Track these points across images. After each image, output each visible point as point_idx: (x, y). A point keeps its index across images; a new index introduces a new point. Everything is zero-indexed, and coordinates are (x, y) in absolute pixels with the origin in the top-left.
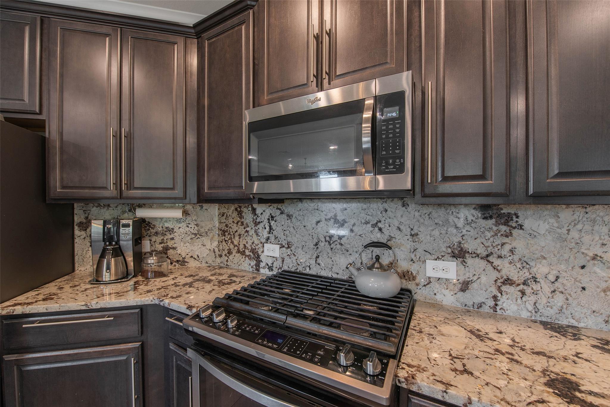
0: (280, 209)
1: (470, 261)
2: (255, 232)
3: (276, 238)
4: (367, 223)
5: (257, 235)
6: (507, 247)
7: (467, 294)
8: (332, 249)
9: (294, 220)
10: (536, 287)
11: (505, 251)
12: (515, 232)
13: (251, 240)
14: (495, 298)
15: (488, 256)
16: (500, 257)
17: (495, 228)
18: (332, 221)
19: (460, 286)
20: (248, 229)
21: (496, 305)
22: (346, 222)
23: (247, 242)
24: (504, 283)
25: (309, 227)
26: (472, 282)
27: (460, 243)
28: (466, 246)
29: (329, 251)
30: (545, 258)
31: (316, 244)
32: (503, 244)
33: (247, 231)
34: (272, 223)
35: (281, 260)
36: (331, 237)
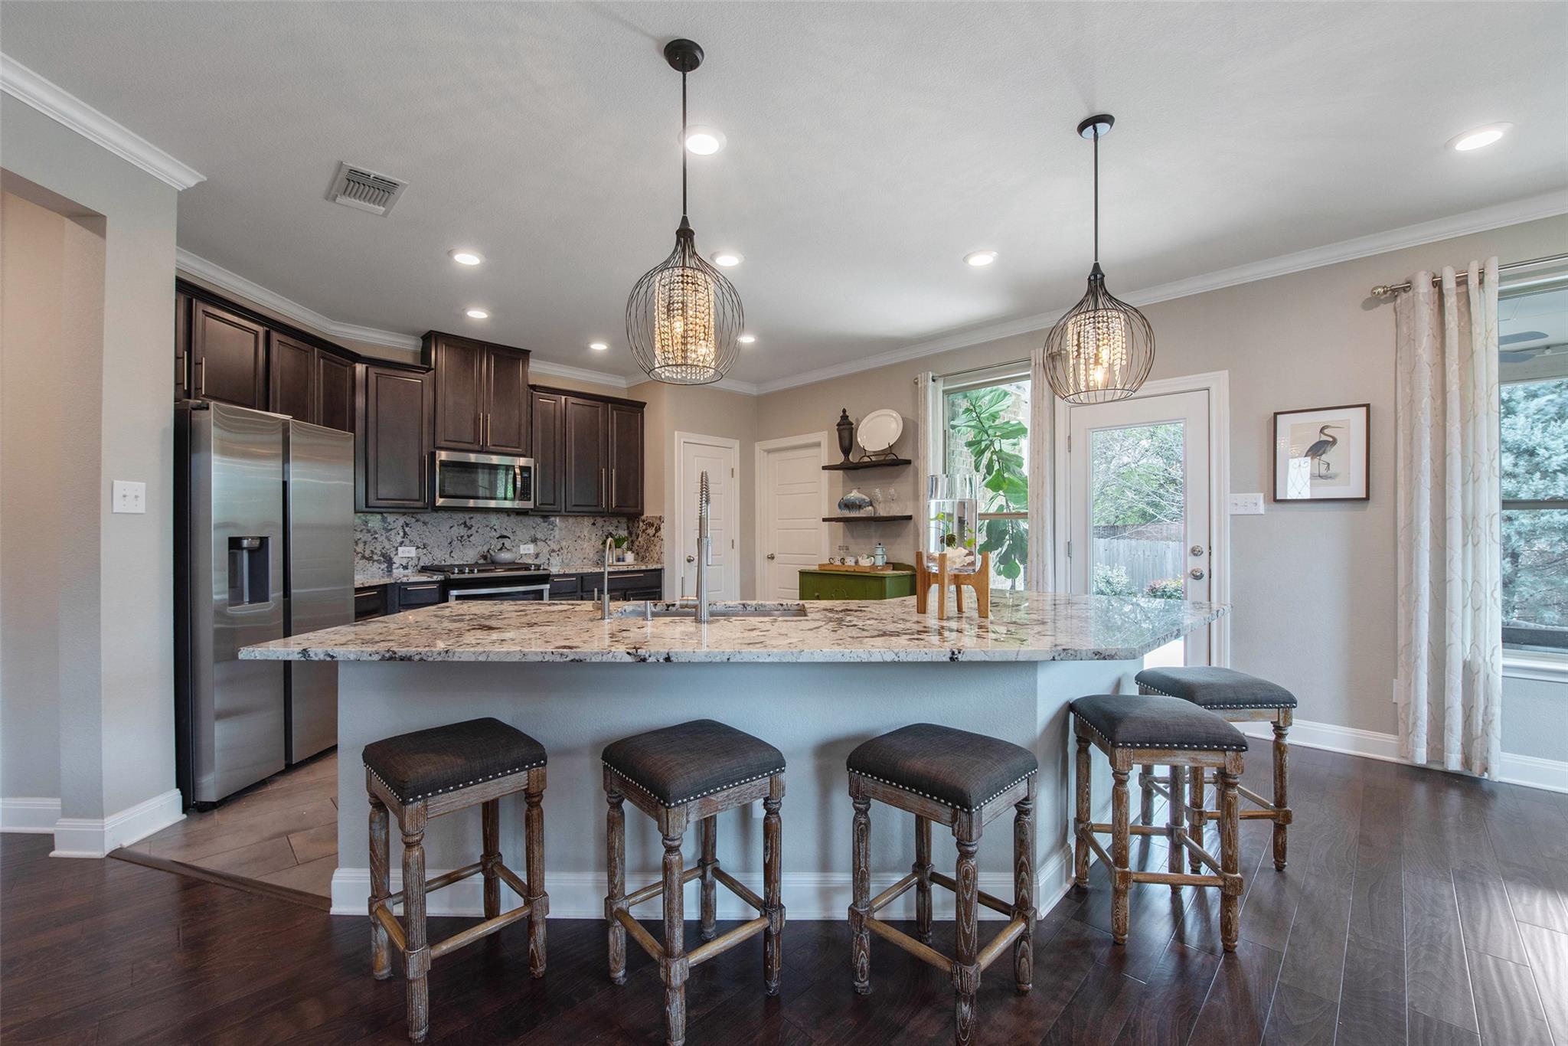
0: (415, 518)
1: (538, 543)
2: (387, 537)
3: (411, 541)
4: (487, 526)
5: (389, 540)
7: (538, 559)
9: (429, 526)
10: (562, 551)
11: (552, 538)
12: (555, 528)
13: (382, 544)
14: (549, 559)
16: (550, 540)
17: (548, 527)
18: (463, 526)
19: (535, 556)
20: (376, 536)
21: (549, 562)
23: (375, 548)
24: (552, 552)
25: (444, 530)
26: (540, 553)
27: (534, 535)
28: (537, 536)
30: (565, 539)
31: (450, 543)
32: (551, 534)
33: (376, 538)
34: (407, 529)
35: (417, 559)
36: (462, 537)
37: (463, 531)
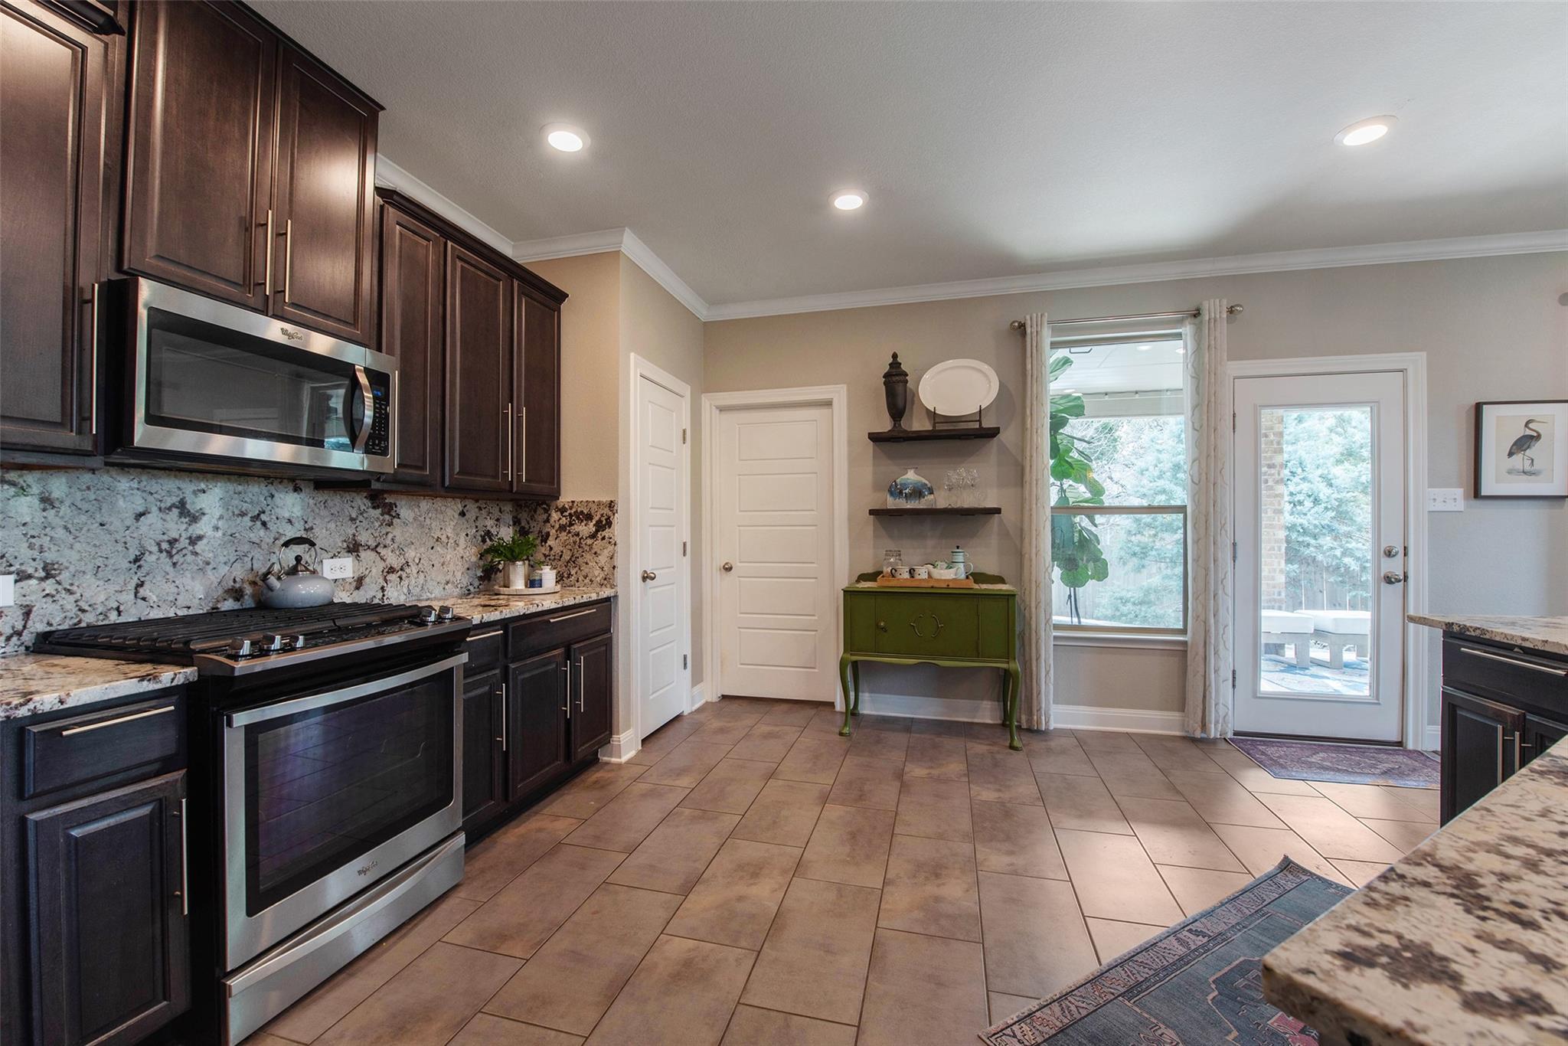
1: (363, 554)
4: (243, 514)
6: (390, 536)
7: (362, 591)
8: (174, 564)
11: (388, 540)
12: (395, 521)
14: (383, 588)
15: (377, 546)
16: (385, 547)
17: (381, 518)
18: (175, 511)
19: (354, 584)
21: (384, 595)
22: (204, 514)
24: (388, 572)
25: (116, 524)
26: (365, 576)
27: (354, 535)
28: (359, 538)
29: (169, 568)
30: (413, 544)
31: (137, 560)
32: (387, 533)
35: (19, 612)
36: (172, 542)
37: (175, 526)
